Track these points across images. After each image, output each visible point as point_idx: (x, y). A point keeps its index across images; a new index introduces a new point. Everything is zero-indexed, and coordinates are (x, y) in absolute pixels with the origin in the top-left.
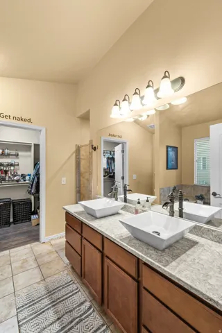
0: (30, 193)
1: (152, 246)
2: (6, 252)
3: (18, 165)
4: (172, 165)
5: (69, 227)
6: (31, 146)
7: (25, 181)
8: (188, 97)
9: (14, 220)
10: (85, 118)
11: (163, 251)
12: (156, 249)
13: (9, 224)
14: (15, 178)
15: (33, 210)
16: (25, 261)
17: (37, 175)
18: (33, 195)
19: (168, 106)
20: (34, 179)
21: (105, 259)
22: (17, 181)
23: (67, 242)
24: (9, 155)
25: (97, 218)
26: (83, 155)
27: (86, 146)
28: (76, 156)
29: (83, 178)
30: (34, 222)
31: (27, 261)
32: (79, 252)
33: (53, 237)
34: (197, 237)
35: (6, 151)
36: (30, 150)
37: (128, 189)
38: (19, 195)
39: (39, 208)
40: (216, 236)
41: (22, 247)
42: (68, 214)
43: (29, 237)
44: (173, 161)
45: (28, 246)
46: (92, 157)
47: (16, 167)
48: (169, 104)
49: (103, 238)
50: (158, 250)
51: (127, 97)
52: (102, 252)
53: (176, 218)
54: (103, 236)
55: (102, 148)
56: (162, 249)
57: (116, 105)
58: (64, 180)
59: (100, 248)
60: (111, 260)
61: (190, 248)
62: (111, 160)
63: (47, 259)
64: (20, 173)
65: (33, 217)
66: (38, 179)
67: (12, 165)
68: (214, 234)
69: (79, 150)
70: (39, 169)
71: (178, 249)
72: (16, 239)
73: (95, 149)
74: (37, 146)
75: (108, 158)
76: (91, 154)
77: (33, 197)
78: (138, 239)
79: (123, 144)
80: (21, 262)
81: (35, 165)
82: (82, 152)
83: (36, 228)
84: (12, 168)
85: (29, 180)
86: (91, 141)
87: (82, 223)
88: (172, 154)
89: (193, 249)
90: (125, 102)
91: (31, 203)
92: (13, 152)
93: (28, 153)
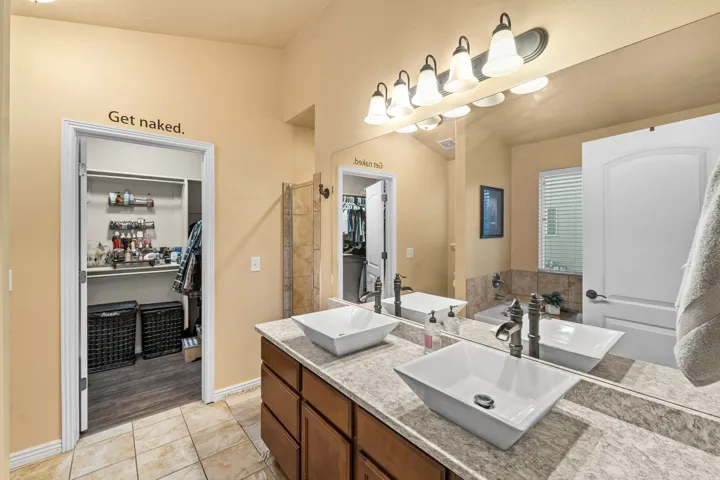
0: (179, 288)
1: (479, 438)
2: (126, 427)
3: (153, 227)
4: (492, 227)
5: (270, 373)
6: (181, 186)
7: (168, 262)
8: (551, 77)
9: (143, 348)
10: (304, 124)
11: (510, 451)
12: (492, 446)
13: (132, 358)
14: (147, 257)
15: (186, 326)
16: (169, 448)
17: (196, 250)
18: (187, 293)
19: (502, 98)
20: (188, 259)
21: (360, 458)
22: (152, 263)
23: (264, 405)
24: (131, 205)
25: (336, 356)
26: (299, 207)
27: (305, 185)
28: (283, 208)
29: (299, 256)
30: (188, 355)
31: (172, 448)
32: (295, 434)
33: (231, 388)
34: (579, 407)
35: (127, 197)
36: (179, 195)
37: (402, 285)
38: (156, 294)
39: (199, 322)
40: (627, 409)
41: (162, 415)
42: (267, 345)
43: (177, 389)
44: (492, 219)
45: (176, 411)
46: (320, 211)
47: (148, 231)
48: (506, 93)
49: (354, 408)
50: (497, 448)
51: (404, 78)
52: (351, 441)
53: (526, 359)
54: (353, 404)
55: (340, 190)
56: (505, 445)
57: (378, 93)
58: (256, 263)
59: (348, 431)
60: (373, 462)
61: (572, 443)
62: (358, 216)
63: (218, 443)
64: (156, 245)
65: (188, 343)
66: (199, 258)
67: (138, 227)
68: (624, 402)
69: (290, 195)
70: (200, 236)
71: (545, 445)
72: (148, 393)
73: (326, 194)
74: (195, 187)
75: (351, 212)
76: (317, 204)
77: (186, 298)
78: (442, 417)
79: (386, 183)
80: (158, 452)
81: (191, 227)
82: (297, 200)
83: (192, 368)
84: (140, 234)
85: (178, 261)
86: (318, 176)
87: (301, 367)
88: (491, 203)
89: (579, 443)
90: (401, 86)
91: (183, 312)
92: (142, 199)
93: (176, 202)
